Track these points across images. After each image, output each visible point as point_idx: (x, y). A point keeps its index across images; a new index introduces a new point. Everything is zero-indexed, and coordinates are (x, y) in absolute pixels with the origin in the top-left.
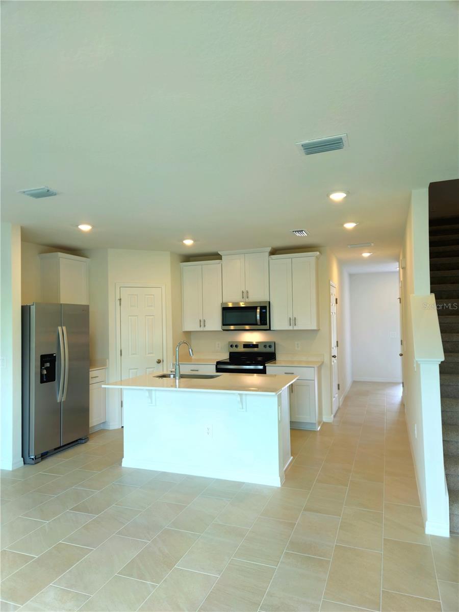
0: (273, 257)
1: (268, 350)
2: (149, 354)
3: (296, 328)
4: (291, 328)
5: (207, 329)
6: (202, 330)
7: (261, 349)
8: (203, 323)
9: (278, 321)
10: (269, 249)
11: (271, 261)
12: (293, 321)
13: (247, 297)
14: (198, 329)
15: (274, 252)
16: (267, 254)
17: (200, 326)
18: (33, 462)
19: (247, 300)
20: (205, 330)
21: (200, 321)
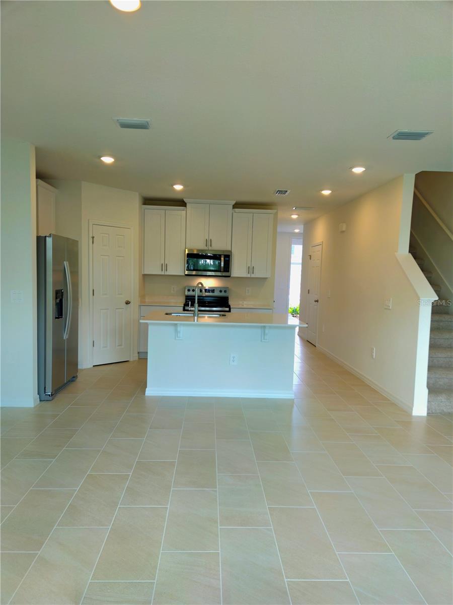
0: (237, 210)
1: (223, 294)
2: (119, 294)
3: (253, 276)
4: (249, 276)
5: (168, 273)
6: (163, 273)
8: (164, 267)
9: (238, 269)
10: (234, 202)
11: (234, 214)
12: (251, 270)
13: (211, 246)
14: (160, 273)
15: (238, 205)
16: (231, 206)
17: (162, 270)
18: (50, 398)
19: (210, 248)
20: (166, 274)
21: (162, 265)
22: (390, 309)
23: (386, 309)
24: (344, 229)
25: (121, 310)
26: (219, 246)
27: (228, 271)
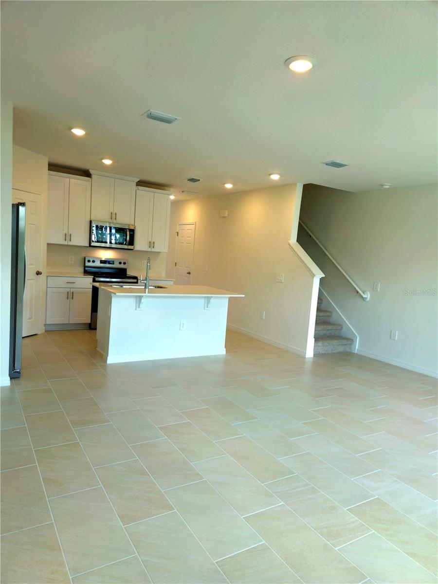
0: (140, 188)
1: (122, 266)
2: (30, 264)
3: (153, 250)
4: (149, 250)
5: (72, 243)
6: (67, 243)
7: (116, 265)
8: (68, 236)
9: (140, 244)
10: (136, 180)
11: (138, 191)
12: (151, 244)
13: (116, 219)
14: (64, 243)
15: (141, 183)
16: (135, 183)
17: (66, 240)
19: (115, 221)
20: (69, 244)
21: (66, 235)
22: (282, 283)
23: (277, 282)
24: (226, 215)
25: (32, 281)
26: (124, 220)
27: (133, 245)
